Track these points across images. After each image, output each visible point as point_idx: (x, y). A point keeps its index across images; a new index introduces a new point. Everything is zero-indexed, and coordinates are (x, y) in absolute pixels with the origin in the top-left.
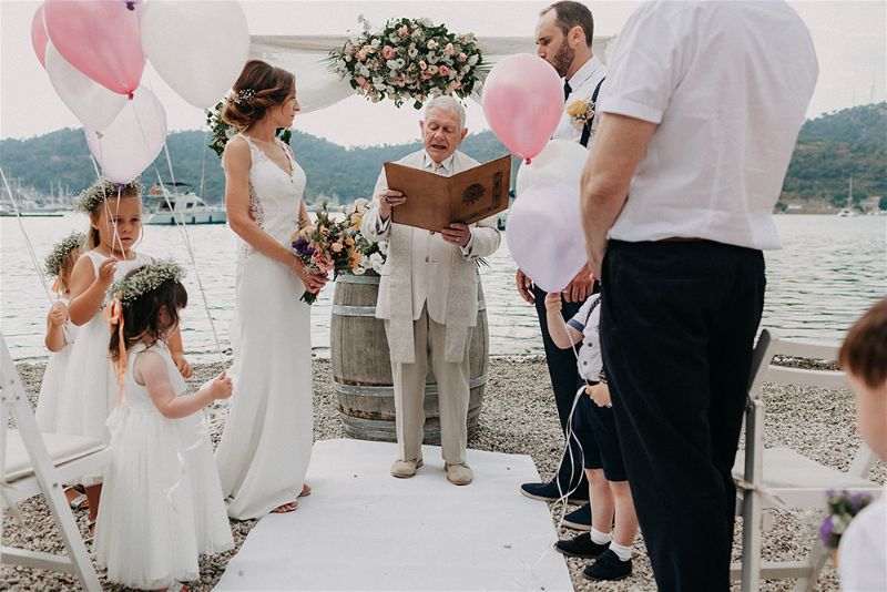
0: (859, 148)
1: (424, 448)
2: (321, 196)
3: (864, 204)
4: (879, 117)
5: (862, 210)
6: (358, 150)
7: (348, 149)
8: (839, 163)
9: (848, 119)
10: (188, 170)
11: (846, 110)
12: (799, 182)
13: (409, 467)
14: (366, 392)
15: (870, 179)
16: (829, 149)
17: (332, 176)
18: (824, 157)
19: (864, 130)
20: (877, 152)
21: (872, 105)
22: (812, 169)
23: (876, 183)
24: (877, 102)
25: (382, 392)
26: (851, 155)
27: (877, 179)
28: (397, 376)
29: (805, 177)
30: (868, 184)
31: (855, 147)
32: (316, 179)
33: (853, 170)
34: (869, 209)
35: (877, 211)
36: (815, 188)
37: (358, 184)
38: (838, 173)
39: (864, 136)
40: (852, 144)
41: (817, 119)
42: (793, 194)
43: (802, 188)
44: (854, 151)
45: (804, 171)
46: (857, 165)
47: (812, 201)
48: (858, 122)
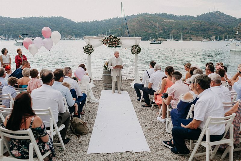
0: (211, 23)
1: (115, 91)
2: (70, 36)
3: (211, 38)
4: (216, 15)
5: (211, 40)
6: (80, 23)
7: (77, 22)
8: (206, 27)
9: (208, 16)
10: (32, 28)
11: (208, 13)
12: (196, 32)
13: (114, 92)
14: (107, 84)
15: (213, 31)
16: (203, 23)
17: (73, 30)
18: (202, 26)
19: (212, 18)
20: (215, 25)
21: (214, 12)
22: (199, 29)
23: (214, 32)
24: (215, 11)
25: (110, 84)
26: (208, 25)
27: (215, 31)
28: (113, 83)
29: (197, 31)
30: (212, 33)
31: (210, 23)
32: (68, 31)
33: (208, 29)
34: (213, 39)
35: (215, 40)
36: (199, 34)
37: (80, 32)
38: (205, 30)
39: (212, 20)
40: (209, 22)
41: (200, 15)
42: (194, 35)
43: (196, 34)
44: (209, 24)
45: (197, 29)
46: (210, 28)
47: (198, 37)
48: (211, 16)
